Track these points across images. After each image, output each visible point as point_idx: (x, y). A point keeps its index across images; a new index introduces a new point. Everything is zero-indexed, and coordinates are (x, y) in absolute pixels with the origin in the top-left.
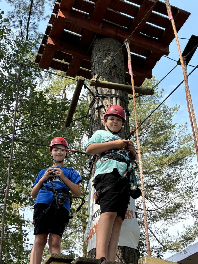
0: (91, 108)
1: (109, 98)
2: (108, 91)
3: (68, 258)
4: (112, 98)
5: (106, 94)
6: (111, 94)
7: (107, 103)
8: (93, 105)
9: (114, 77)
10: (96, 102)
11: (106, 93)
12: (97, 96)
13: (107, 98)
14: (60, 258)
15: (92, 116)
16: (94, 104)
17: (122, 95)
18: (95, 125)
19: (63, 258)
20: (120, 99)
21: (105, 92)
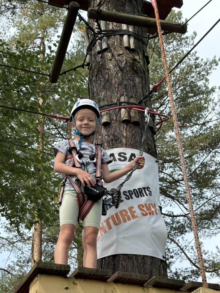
0: (89, 53)
1: (118, 36)
2: (116, 26)
3: (62, 269)
4: (122, 35)
5: (112, 30)
6: (121, 30)
7: (114, 44)
8: (93, 48)
9: (125, 3)
10: (97, 43)
11: (113, 28)
12: (100, 33)
13: (114, 35)
14: (49, 269)
15: (92, 65)
16: (94, 46)
17: (138, 32)
18: (96, 78)
19: (55, 268)
20: (135, 38)
21: (111, 27)
